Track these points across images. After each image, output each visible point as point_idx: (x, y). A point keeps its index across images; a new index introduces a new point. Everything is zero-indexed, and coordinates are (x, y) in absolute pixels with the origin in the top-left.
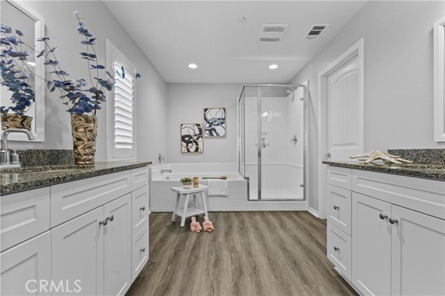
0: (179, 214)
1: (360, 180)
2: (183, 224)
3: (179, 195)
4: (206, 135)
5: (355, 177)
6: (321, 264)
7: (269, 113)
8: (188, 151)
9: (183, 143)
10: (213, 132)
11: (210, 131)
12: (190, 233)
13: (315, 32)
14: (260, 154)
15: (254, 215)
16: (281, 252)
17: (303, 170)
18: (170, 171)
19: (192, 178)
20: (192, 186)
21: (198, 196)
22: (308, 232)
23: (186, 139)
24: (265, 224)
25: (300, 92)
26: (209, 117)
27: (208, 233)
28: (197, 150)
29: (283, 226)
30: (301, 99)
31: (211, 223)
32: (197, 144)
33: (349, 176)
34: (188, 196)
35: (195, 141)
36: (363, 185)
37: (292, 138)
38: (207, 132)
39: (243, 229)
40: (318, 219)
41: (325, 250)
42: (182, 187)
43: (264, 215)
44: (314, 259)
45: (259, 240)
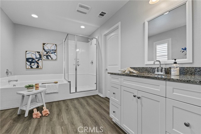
0: (24, 108)
1: (124, 81)
2: (26, 115)
3: (23, 96)
4: (44, 59)
5: (122, 79)
6: (107, 119)
7: (79, 50)
8: (31, 67)
9: (27, 62)
10: (49, 57)
11: (47, 57)
12: (33, 120)
13: (102, 14)
14: (76, 69)
15: (74, 100)
16: (89, 118)
17: (96, 76)
18: (17, 81)
19: (34, 84)
20: (34, 89)
21: (39, 95)
22: (100, 105)
23: (30, 61)
24: (79, 105)
25: (94, 41)
26: (46, 48)
27: (46, 117)
28: (38, 67)
29: (88, 104)
30: (95, 44)
31: (48, 110)
32: (38, 63)
33: (120, 79)
34: (31, 96)
35: (36, 62)
36: (125, 83)
37: (91, 62)
38: (45, 57)
39: (68, 110)
40: (102, 98)
41: (108, 113)
42: (27, 91)
43: (78, 100)
44: (104, 118)
45: (77, 114)
